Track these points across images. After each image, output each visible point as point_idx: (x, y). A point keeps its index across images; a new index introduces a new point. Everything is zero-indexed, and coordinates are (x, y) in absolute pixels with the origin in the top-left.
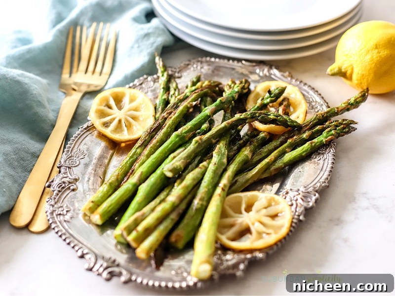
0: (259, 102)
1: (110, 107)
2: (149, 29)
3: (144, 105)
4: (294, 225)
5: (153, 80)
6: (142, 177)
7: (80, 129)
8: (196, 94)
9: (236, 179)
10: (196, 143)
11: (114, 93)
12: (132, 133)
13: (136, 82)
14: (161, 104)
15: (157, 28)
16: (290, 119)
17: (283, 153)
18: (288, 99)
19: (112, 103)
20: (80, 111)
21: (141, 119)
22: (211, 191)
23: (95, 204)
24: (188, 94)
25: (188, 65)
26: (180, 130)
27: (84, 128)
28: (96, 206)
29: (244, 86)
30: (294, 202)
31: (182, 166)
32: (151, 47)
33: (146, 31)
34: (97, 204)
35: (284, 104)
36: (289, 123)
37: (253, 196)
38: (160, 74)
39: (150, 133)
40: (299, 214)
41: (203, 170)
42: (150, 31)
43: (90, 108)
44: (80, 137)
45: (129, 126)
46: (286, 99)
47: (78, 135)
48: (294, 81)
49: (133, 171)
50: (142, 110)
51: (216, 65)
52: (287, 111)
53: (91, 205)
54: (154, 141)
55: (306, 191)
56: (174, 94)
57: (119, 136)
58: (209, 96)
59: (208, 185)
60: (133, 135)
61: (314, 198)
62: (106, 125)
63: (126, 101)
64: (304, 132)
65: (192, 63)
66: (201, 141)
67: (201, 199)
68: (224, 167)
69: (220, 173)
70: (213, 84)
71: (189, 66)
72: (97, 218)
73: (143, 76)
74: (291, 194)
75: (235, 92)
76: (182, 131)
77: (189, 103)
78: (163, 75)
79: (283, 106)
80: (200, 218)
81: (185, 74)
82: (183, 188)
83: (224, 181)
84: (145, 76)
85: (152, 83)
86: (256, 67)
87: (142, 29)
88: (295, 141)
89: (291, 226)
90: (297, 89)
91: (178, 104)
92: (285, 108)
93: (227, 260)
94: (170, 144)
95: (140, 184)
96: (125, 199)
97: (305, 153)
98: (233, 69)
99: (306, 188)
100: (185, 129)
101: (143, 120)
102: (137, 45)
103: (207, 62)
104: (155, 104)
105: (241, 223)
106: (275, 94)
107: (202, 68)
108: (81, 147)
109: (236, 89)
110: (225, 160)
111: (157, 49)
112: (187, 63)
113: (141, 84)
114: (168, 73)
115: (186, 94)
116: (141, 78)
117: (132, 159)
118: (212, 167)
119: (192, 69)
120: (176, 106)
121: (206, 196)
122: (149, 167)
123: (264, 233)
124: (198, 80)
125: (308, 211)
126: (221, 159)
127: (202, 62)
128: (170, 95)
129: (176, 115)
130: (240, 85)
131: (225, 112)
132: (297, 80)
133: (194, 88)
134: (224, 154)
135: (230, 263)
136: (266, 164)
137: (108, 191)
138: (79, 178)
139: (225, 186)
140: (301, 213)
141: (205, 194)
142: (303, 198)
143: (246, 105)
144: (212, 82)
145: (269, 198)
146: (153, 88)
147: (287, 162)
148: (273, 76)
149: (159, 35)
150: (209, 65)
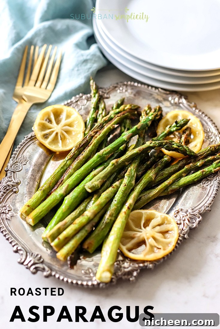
0: (167, 129)
1: (50, 121)
2: (88, 55)
3: (77, 122)
4: (179, 242)
5: (87, 98)
6: (68, 189)
7: (25, 138)
8: (118, 118)
9: (140, 196)
10: (113, 165)
11: (55, 109)
12: (65, 145)
13: (73, 99)
14: (91, 122)
15: (94, 55)
16: (189, 149)
17: (180, 177)
18: (190, 129)
19: (52, 117)
20: (27, 121)
21: (73, 133)
22: (119, 208)
23: (30, 208)
24: (112, 116)
25: (116, 87)
26: (102, 151)
27: (28, 137)
28: (31, 210)
29: (157, 114)
30: (182, 222)
31: (99, 185)
32: (88, 72)
33: (85, 58)
34: (32, 208)
35: (186, 133)
36: (188, 153)
37: (151, 213)
38: (92, 94)
39: (78, 149)
40: (185, 233)
41: (115, 189)
42: (88, 57)
43: (35, 119)
44: (25, 145)
45: (63, 139)
46: (189, 129)
47: (23, 144)
48: (197, 111)
49: (62, 181)
50: (75, 126)
51: (138, 89)
52: (188, 139)
53: (27, 208)
54: (81, 157)
55: (193, 213)
56: (102, 113)
57: (55, 147)
58: (128, 119)
59: (118, 203)
60: (65, 147)
61: (198, 220)
62: (46, 136)
63: (63, 116)
64: (199, 161)
65: (119, 86)
66: (117, 164)
67: (110, 216)
68: (131, 188)
69: (128, 193)
70: (133, 108)
71: (117, 89)
72: (30, 220)
73: (79, 94)
74: (181, 214)
75: (149, 120)
76: (103, 152)
77: (112, 125)
78: (94, 96)
79: (185, 135)
80: (108, 230)
81: (112, 96)
82: (98, 205)
83: (130, 201)
84: (81, 95)
85: (86, 101)
86: (169, 95)
87: (82, 55)
88: (191, 167)
89: (177, 243)
90: (198, 120)
91: (103, 124)
92: (187, 136)
93: (125, 268)
94: (92, 163)
95: (66, 195)
96: (53, 206)
97: (196, 179)
98: (151, 95)
99: (193, 211)
100: (106, 151)
101: (75, 135)
102: (76, 69)
103: (131, 86)
104: (86, 121)
105: (139, 237)
106: (180, 125)
107: (126, 91)
108: (25, 154)
109: (150, 118)
110: (133, 182)
111: (92, 73)
112: (115, 85)
113: (77, 102)
114: (99, 93)
115: (111, 116)
116: (78, 96)
117: (62, 170)
118: (122, 188)
119: (119, 91)
120: (102, 127)
121: (114, 213)
122: (74, 181)
123: (155, 247)
124: (122, 102)
125: (192, 231)
126: (130, 181)
127: (127, 86)
128: (98, 115)
129: (101, 135)
130: (154, 114)
131: (139, 136)
132: (200, 111)
133: (118, 110)
134: (133, 176)
135: (126, 270)
136: (165, 186)
137: (41, 197)
138: (20, 182)
139: (130, 205)
140: (186, 232)
141: (114, 211)
142: (189, 219)
143: (157, 129)
144: (133, 106)
145: (163, 217)
146: (86, 106)
147: (182, 185)
148: (181, 105)
149: (95, 62)
150: (132, 89)
